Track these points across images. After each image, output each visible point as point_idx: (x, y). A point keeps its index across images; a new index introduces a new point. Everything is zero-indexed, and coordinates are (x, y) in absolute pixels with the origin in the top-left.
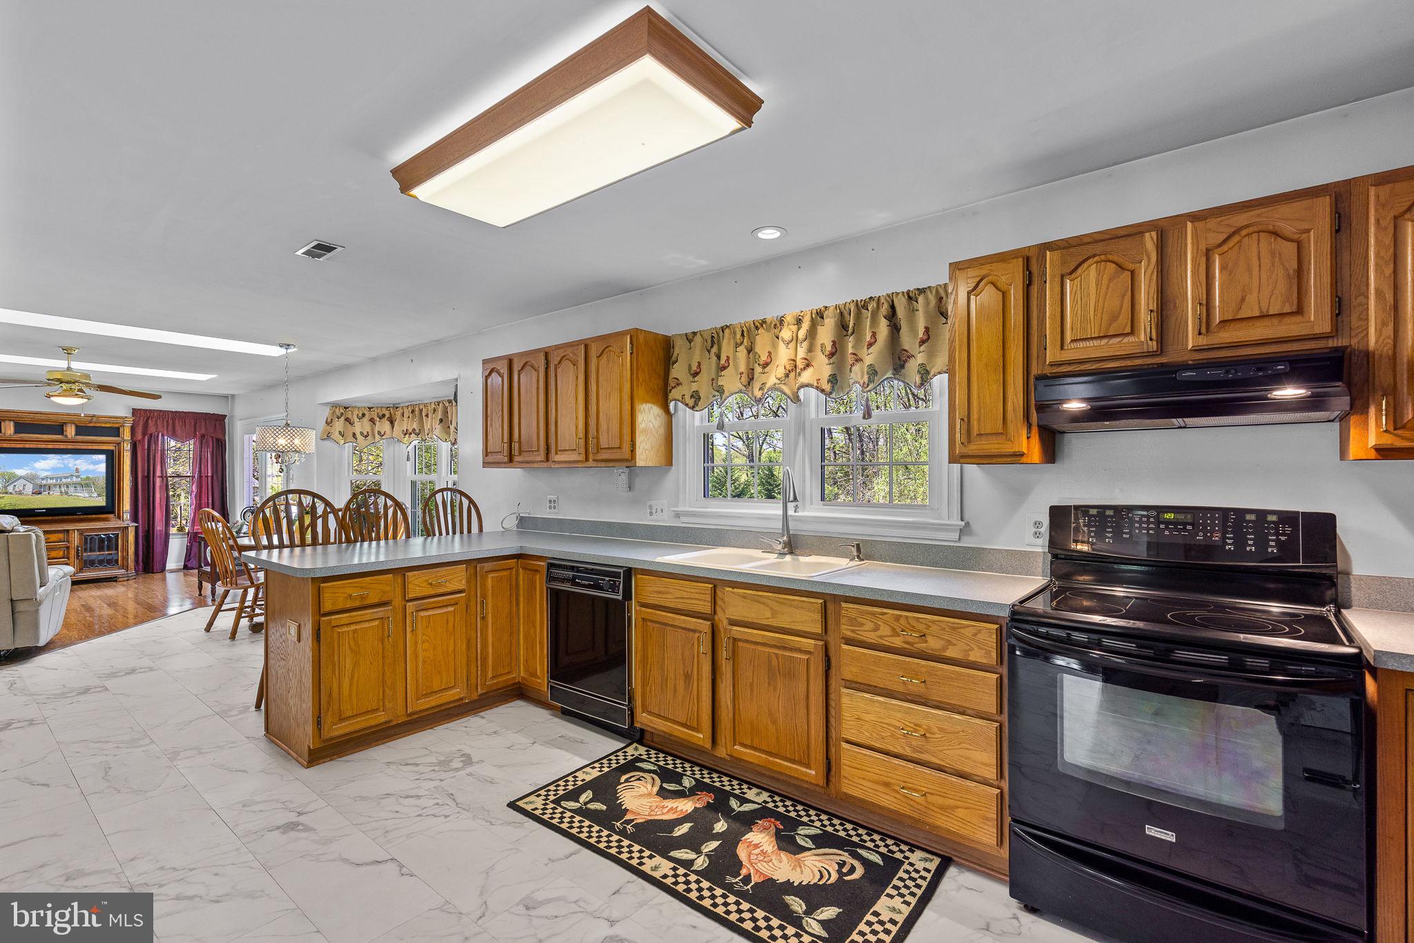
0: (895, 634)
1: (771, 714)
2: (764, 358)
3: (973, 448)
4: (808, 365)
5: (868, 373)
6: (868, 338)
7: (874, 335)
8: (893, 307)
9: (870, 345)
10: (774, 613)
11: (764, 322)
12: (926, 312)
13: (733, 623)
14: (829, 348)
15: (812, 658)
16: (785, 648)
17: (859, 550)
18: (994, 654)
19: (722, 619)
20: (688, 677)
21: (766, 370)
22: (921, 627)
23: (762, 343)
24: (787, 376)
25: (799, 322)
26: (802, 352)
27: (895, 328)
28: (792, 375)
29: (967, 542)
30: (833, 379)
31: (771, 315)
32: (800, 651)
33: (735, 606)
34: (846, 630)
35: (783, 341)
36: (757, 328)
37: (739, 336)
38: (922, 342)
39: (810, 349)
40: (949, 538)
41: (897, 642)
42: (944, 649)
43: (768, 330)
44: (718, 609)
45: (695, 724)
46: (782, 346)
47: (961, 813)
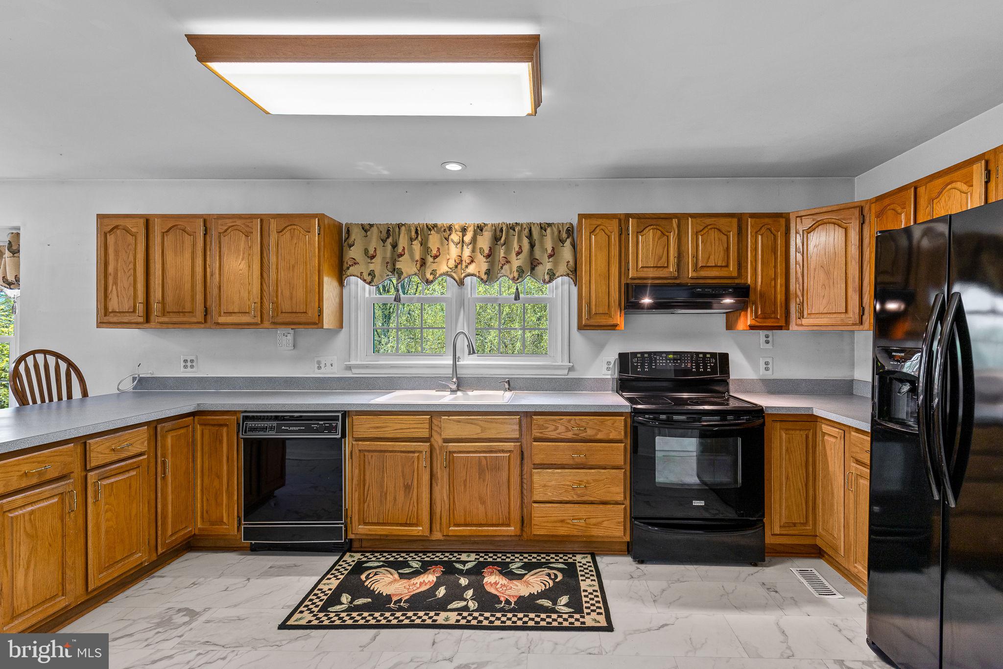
0: (568, 430)
1: (480, 498)
2: (434, 252)
3: (593, 322)
4: (472, 261)
5: (517, 271)
6: (517, 249)
7: (520, 247)
8: (530, 230)
9: (518, 254)
10: (483, 430)
11: (435, 226)
12: (553, 238)
13: (446, 441)
14: (487, 251)
15: (512, 455)
16: (491, 452)
17: (509, 385)
18: (623, 433)
19: (437, 440)
20: (408, 488)
21: (436, 260)
22: (584, 424)
23: (434, 241)
24: (456, 267)
25: (464, 230)
26: (467, 252)
27: (532, 246)
28: (459, 266)
29: (572, 375)
30: (488, 272)
31: (442, 220)
32: (503, 451)
33: (451, 428)
34: (536, 433)
35: (453, 241)
36: (430, 230)
37: (413, 233)
38: (550, 256)
39: (473, 251)
40: (562, 373)
41: (570, 435)
42: (596, 434)
43: (438, 232)
44: (434, 433)
45: (415, 521)
46: (452, 246)
47: (605, 524)
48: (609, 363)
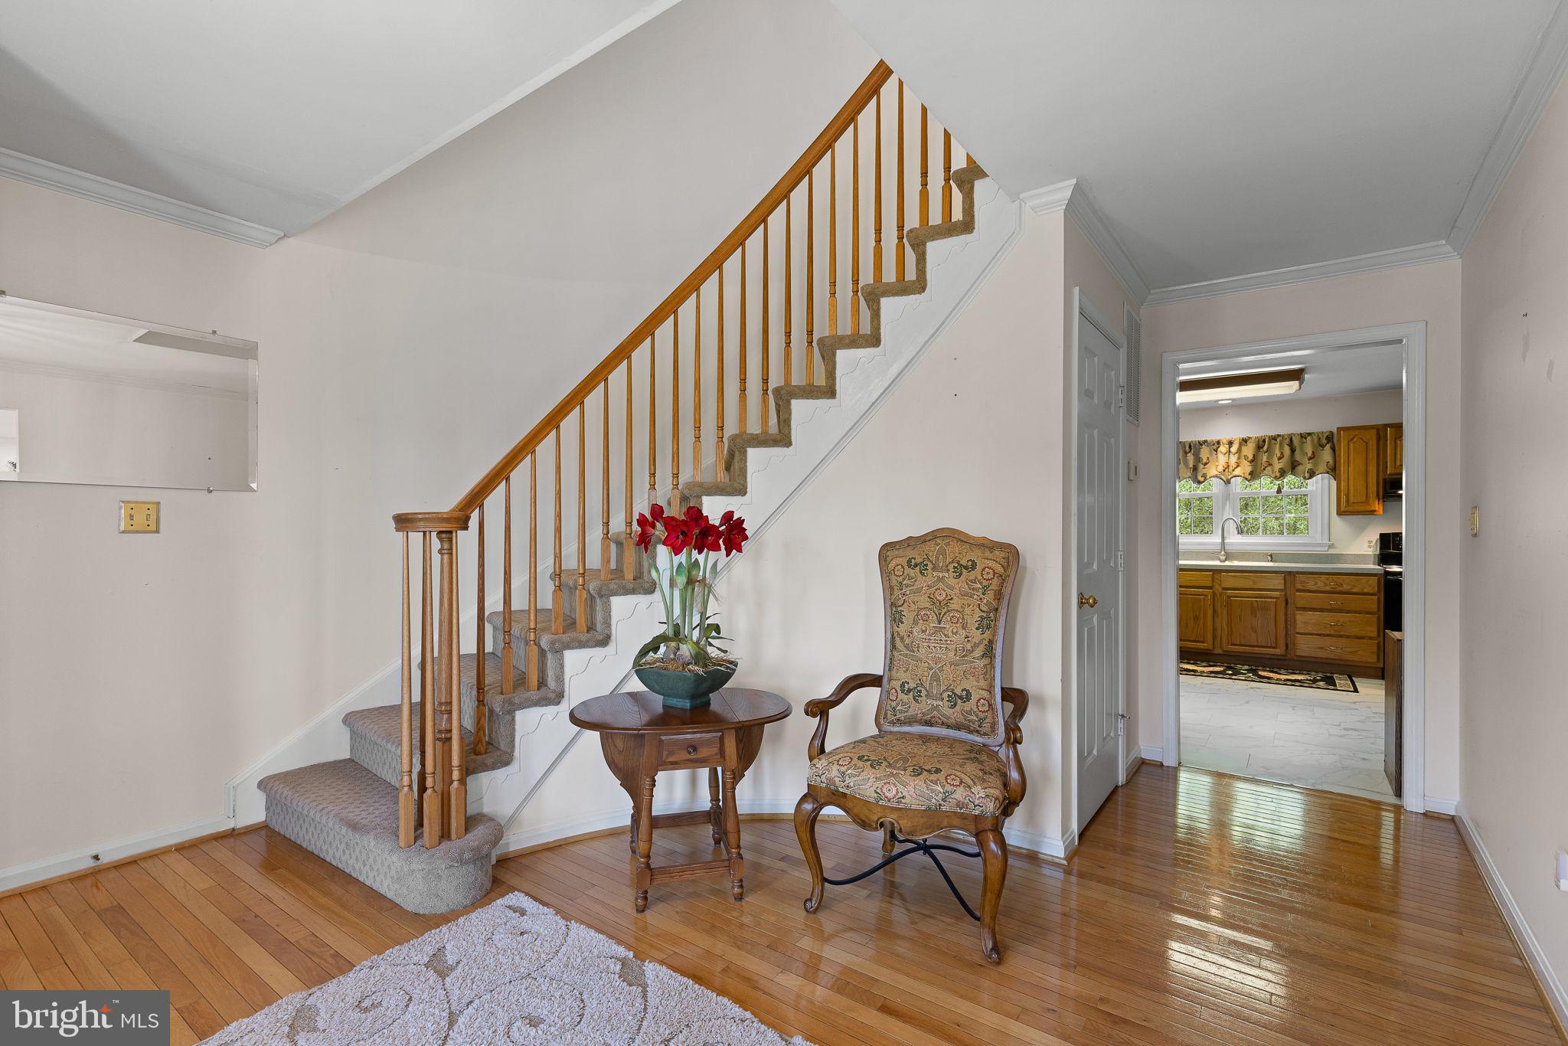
0: (1326, 585)
1: (1252, 628)
2: (1205, 460)
3: (1350, 509)
4: (1238, 466)
5: (1279, 472)
6: (1279, 455)
7: (1282, 454)
8: (1291, 440)
9: (1279, 459)
10: (1254, 583)
11: (1206, 441)
12: (1313, 444)
13: (1224, 589)
14: (1251, 457)
15: (1279, 602)
16: (1261, 598)
17: (1272, 557)
18: (1376, 589)
19: (1218, 588)
20: (1196, 618)
21: (1206, 466)
22: (1341, 581)
23: (1204, 453)
24: (1224, 471)
25: (1231, 443)
26: (1233, 459)
27: (1293, 451)
28: (1227, 470)
29: (1332, 551)
30: (1251, 473)
31: (1211, 437)
32: (1271, 598)
33: (1229, 581)
34: (1299, 586)
35: (1221, 453)
36: (1201, 445)
37: (1187, 448)
38: (1310, 459)
39: (1239, 458)
40: (1323, 550)
41: (1328, 588)
42: (1352, 589)
43: (1208, 446)
44: (1215, 584)
45: (1202, 639)
46: (1220, 456)
47: (1359, 652)
48: (1370, 542)
